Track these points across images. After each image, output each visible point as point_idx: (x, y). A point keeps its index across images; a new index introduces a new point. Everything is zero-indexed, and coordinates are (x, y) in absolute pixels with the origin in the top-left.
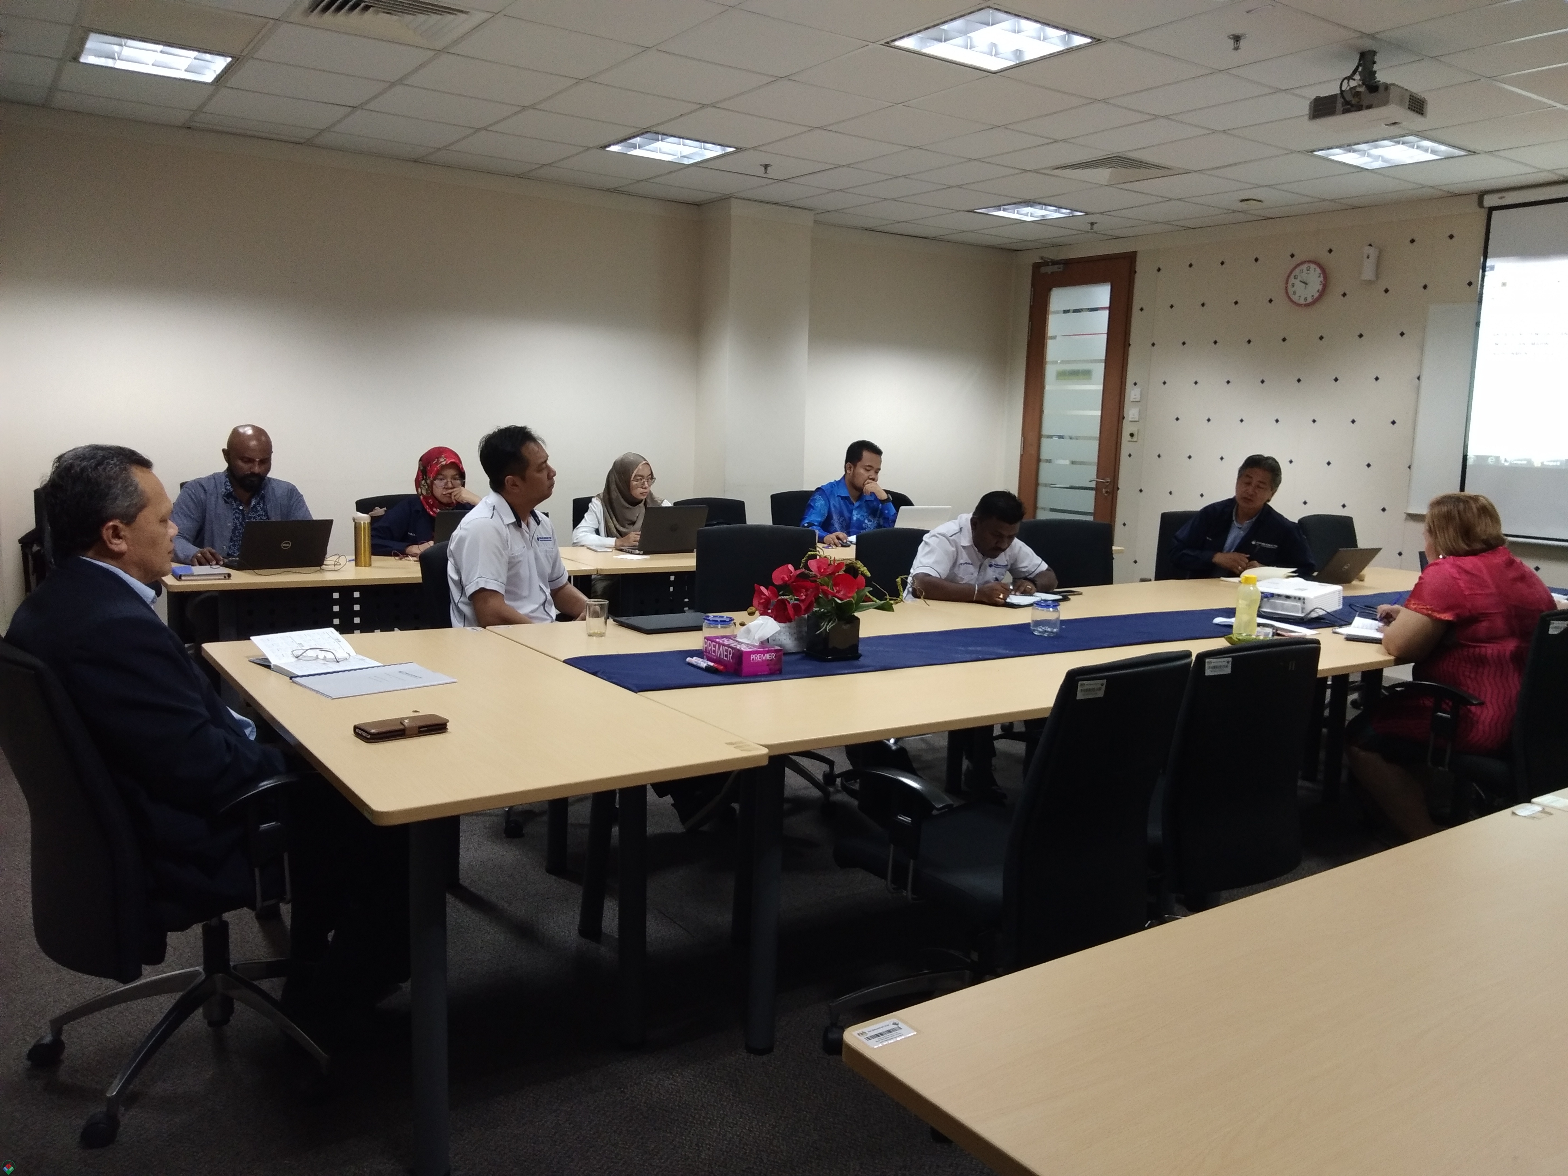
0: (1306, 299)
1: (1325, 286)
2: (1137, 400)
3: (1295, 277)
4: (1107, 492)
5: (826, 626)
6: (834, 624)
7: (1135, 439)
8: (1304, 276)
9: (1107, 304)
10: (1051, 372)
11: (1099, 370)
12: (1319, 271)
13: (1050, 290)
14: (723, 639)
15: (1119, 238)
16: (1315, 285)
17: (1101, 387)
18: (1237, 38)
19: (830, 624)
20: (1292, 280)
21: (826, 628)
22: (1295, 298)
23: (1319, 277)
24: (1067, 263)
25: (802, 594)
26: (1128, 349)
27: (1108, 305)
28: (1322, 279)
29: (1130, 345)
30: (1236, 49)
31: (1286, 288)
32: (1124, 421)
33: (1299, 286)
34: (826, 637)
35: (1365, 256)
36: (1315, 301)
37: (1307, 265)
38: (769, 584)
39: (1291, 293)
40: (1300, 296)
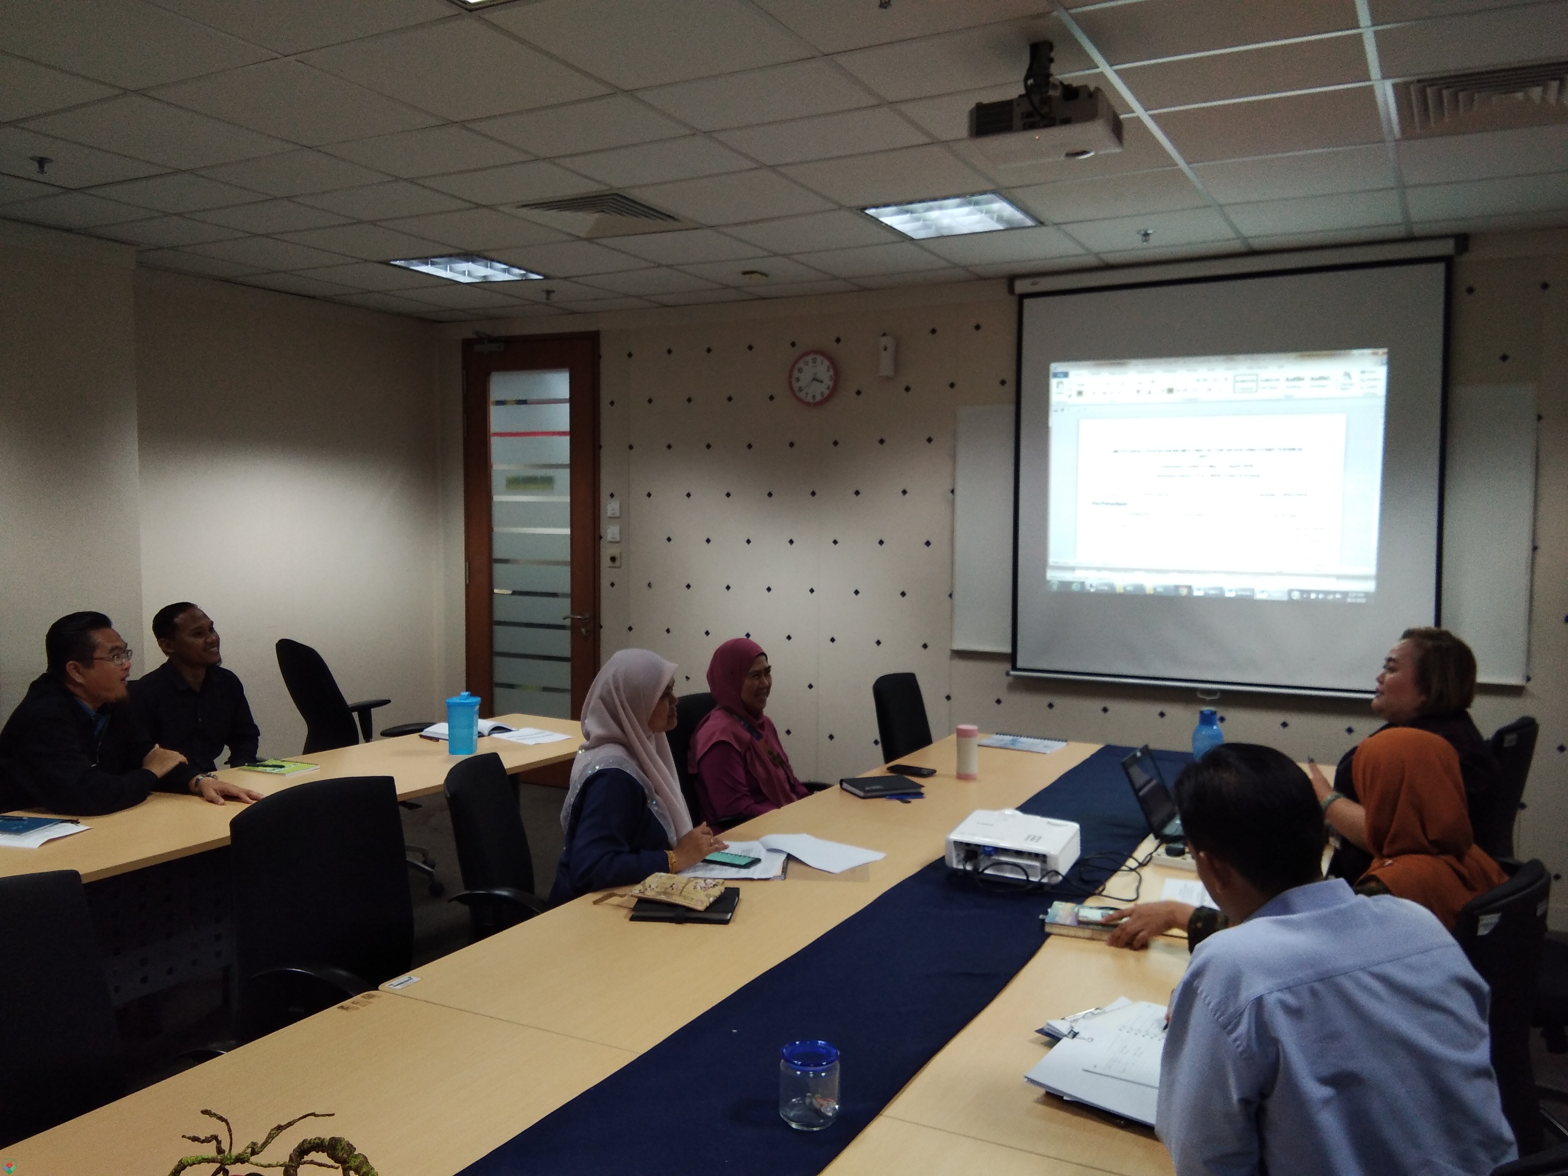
0: (814, 397)
1: (836, 382)
2: (616, 516)
3: (800, 370)
4: (586, 632)
7: (617, 564)
8: (812, 370)
9: (566, 395)
10: (498, 476)
11: (563, 478)
12: (827, 363)
13: (489, 374)
15: (578, 312)
16: (824, 381)
17: (567, 499)
20: (796, 374)
22: (802, 395)
23: (828, 371)
24: (512, 341)
26: (599, 452)
28: (831, 373)
29: (601, 447)
31: (790, 383)
32: (602, 542)
33: (805, 381)
35: (881, 347)
36: (826, 400)
37: (812, 356)
39: (796, 389)
40: (807, 393)
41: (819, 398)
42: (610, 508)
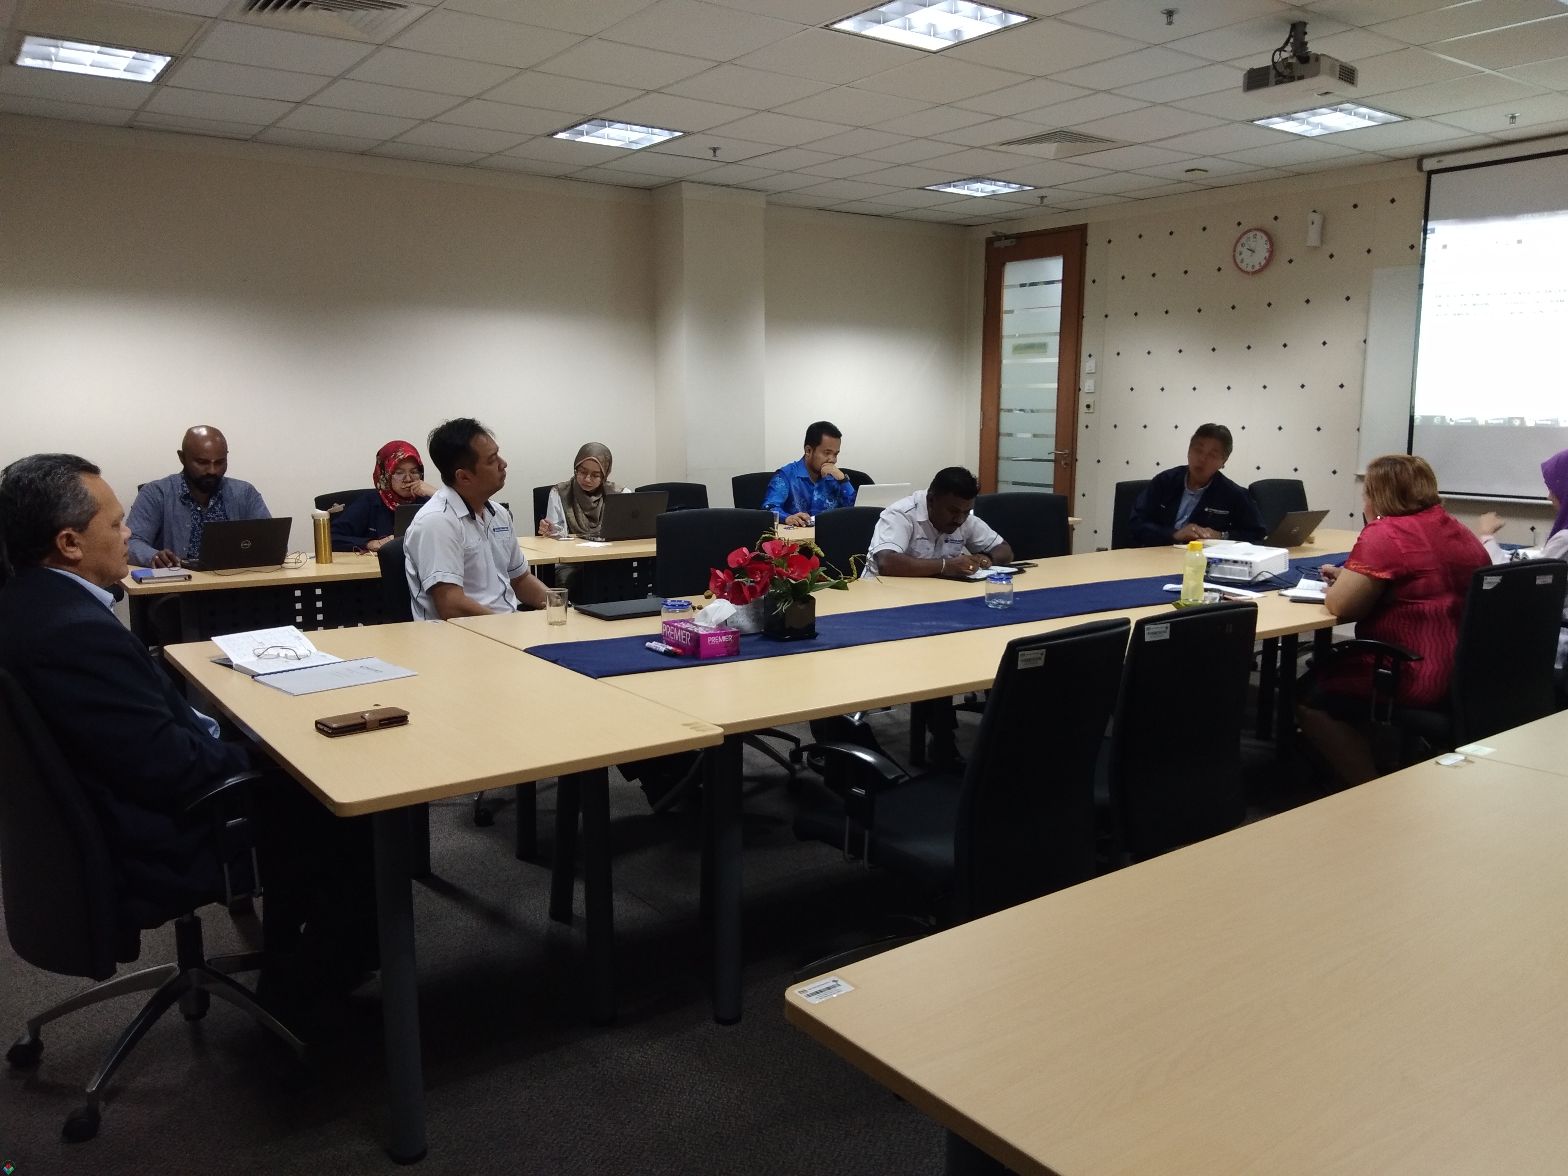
0: (1253, 267)
1: (1272, 252)
2: (1091, 372)
3: (1243, 245)
4: (1066, 464)
5: (783, 607)
6: (789, 605)
7: (1091, 410)
8: (1252, 244)
9: (1059, 276)
10: (1007, 346)
11: (1054, 343)
12: (1265, 238)
13: (1004, 264)
14: (681, 623)
15: (1069, 211)
16: (1262, 253)
17: (1056, 360)
18: (1170, 13)
19: (786, 604)
20: (1239, 248)
21: (782, 608)
22: (1243, 266)
23: (1266, 244)
24: (1020, 237)
25: (757, 576)
26: (1082, 321)
27: (1061, 278)
28: (1268, 246)
29: (1083, 317)
30: (1170, 23)
31: (1234, 256)
32: (1081, 393)
33: (1246, 254)
34: (782, 617)
35: (1310, 222)
36: (1263, 269)
37: (1254, 233)
38: (724, 567)
39: (1238, 261)
40: (1247, 264)
41: (1257, 268)
42: (1088, 365)
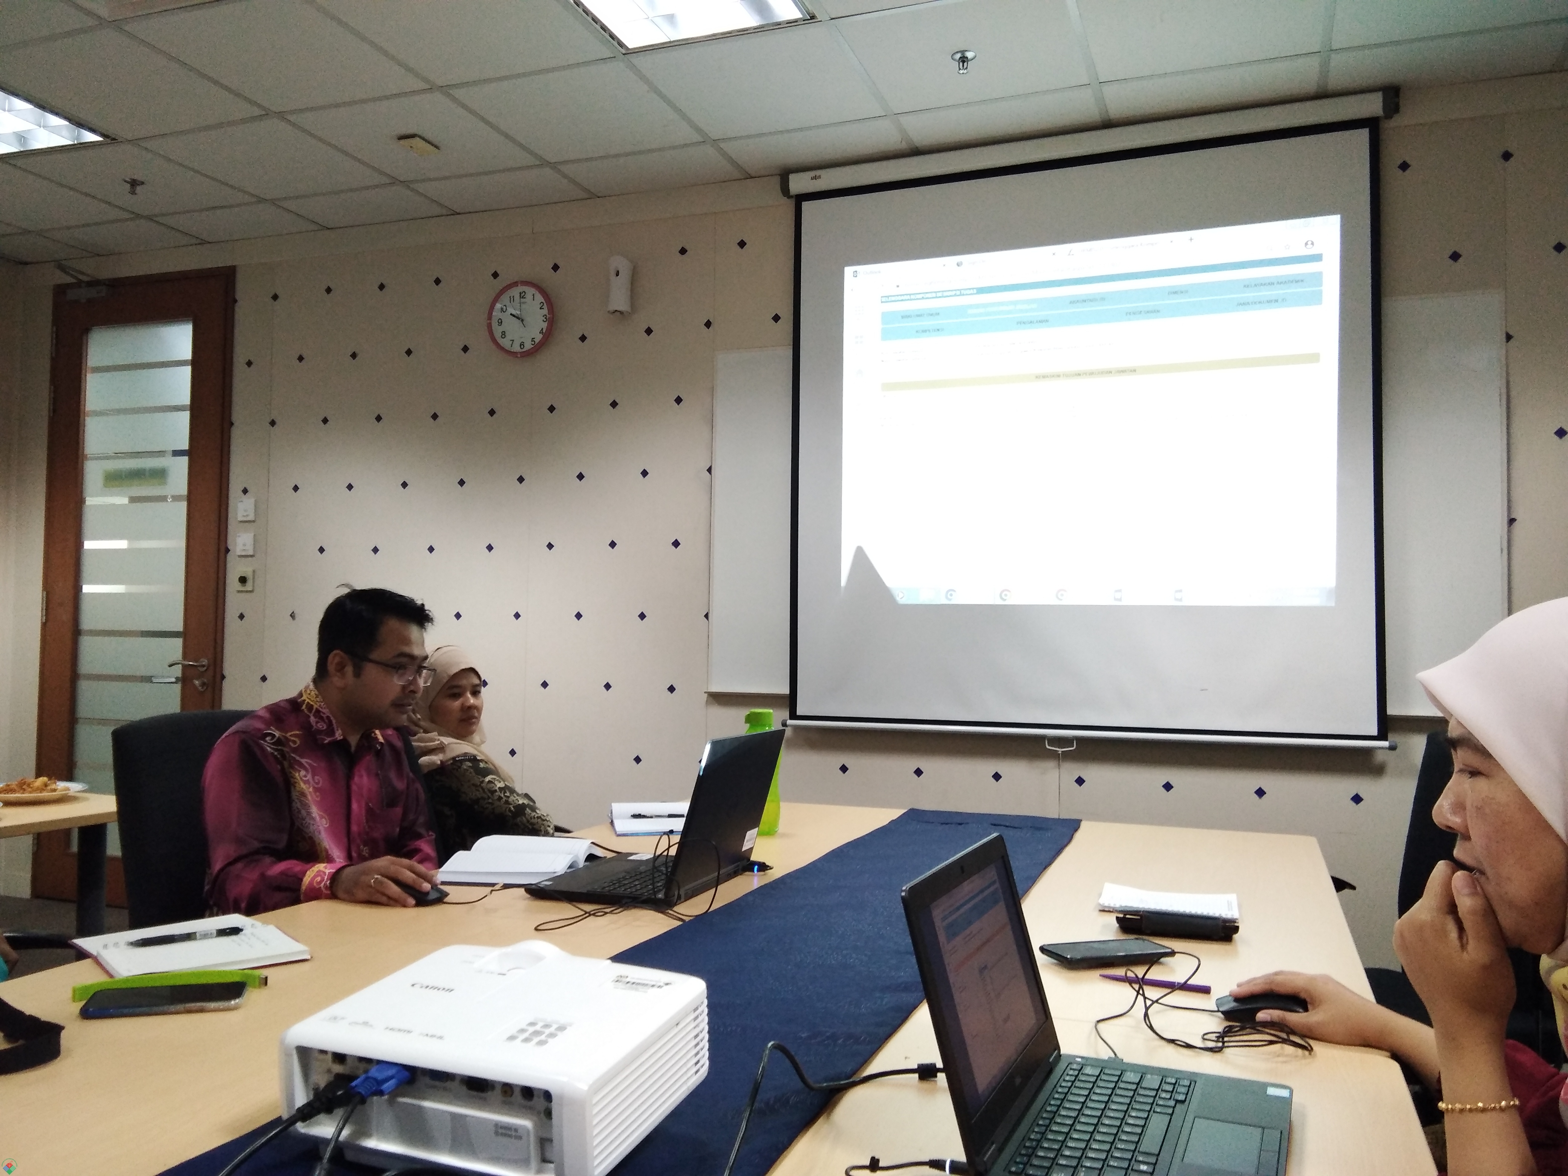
0: (522, 345)
1: (552, 320)
2: (248, 520)
3: (503, 309)
4: (204, 683)
7: (249, 586)
8: (518, 307)
11: (178, 469)
12: (539, 298)
22: (505, 343)
26: (230, 430)
27: (189, 357)
28: (545, 311)
29: (232, 424)
31: (490, 326)
32: (230, 558)
36: (542, 348)
39: (498, 335)
40: (513, 340)
41: (528, 346)
42: (244, 507)
